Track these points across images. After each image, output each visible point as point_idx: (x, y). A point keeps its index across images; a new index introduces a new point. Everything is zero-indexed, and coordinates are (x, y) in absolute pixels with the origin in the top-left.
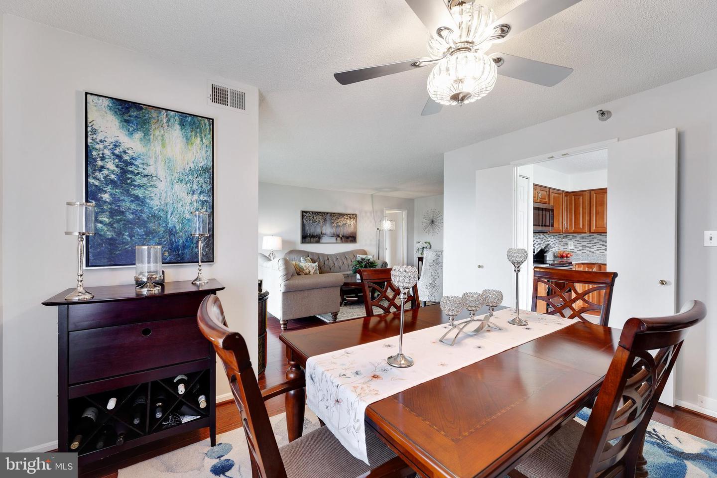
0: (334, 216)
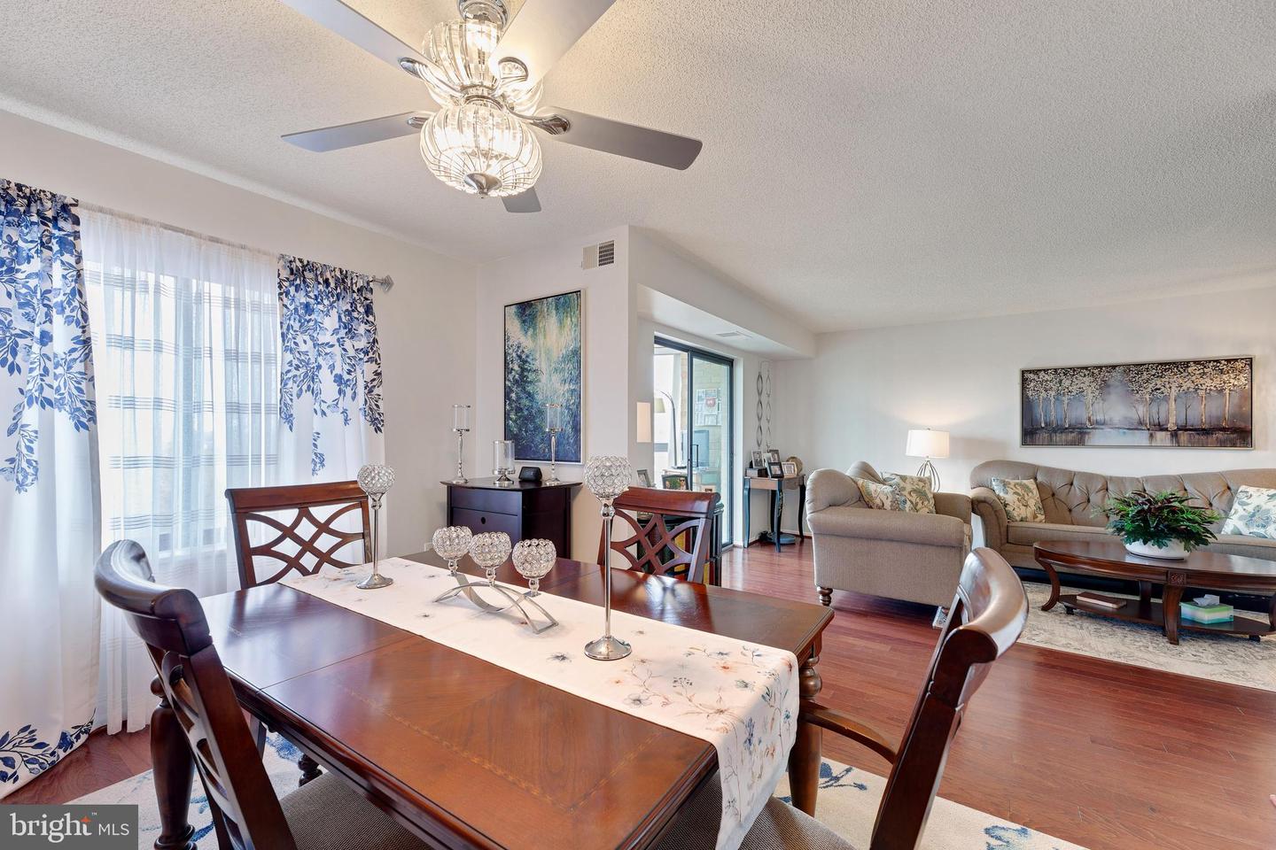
0: (1140, 373)
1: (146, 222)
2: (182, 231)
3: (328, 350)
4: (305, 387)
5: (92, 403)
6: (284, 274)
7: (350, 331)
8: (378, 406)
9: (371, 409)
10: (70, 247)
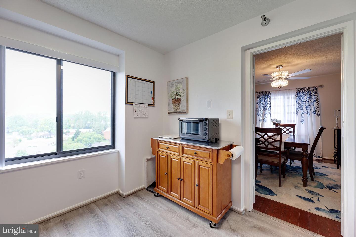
3: (305, 102)
4: (300, 109)
5: (271, 113)
6: (297, 91)
7: (310, 98)
8: (318, 111)
9: (317, 112)
10: (270, 96)
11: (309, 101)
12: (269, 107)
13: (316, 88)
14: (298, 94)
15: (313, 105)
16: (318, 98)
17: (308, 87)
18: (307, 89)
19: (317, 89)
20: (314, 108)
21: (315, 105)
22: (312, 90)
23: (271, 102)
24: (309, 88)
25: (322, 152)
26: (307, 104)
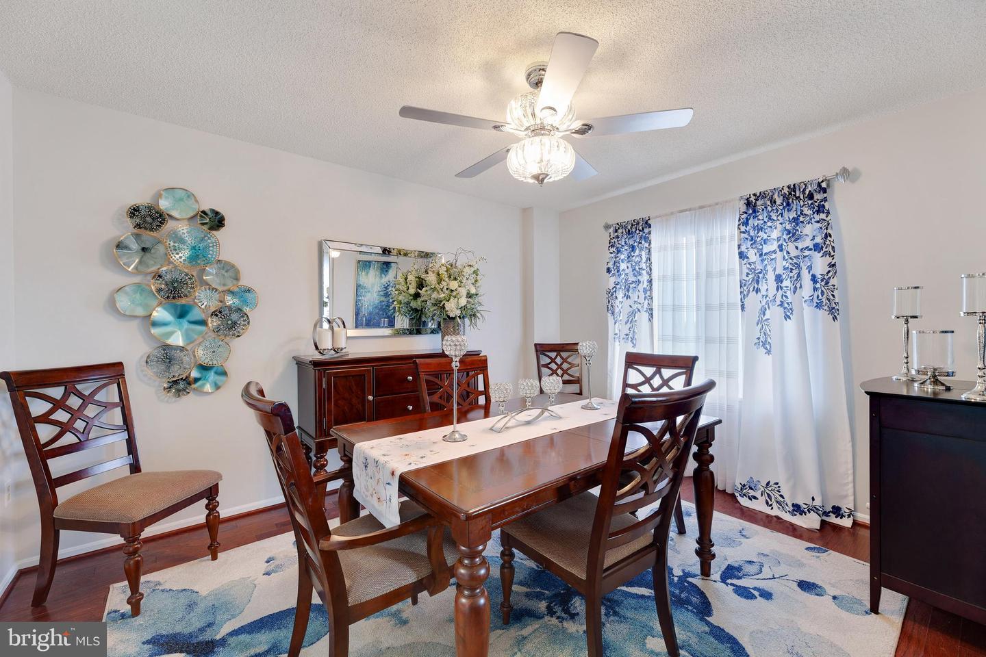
1: (672, 213)
2: (686, 210)
3: (773, 256)
4: (751, 289)
5: (652, 309)
6: (744, 208)
7: (794, 235)
8: (833, 296)
9: (828, 300)
10: (647, 239)
11: (791, 247)
12: (646, 284)
13: (824, 185)
14: (747, 219)
15: (810, 268)
16: (829, 231)
17: (789, 187)
18: (784, 196)
19: (825, 191)
20: (814, 279)
21: (820, 264)
22: (802, 197)
23: (651, 264)
24: (793, 189)
25: (851, 491)
26: (780, 264)
